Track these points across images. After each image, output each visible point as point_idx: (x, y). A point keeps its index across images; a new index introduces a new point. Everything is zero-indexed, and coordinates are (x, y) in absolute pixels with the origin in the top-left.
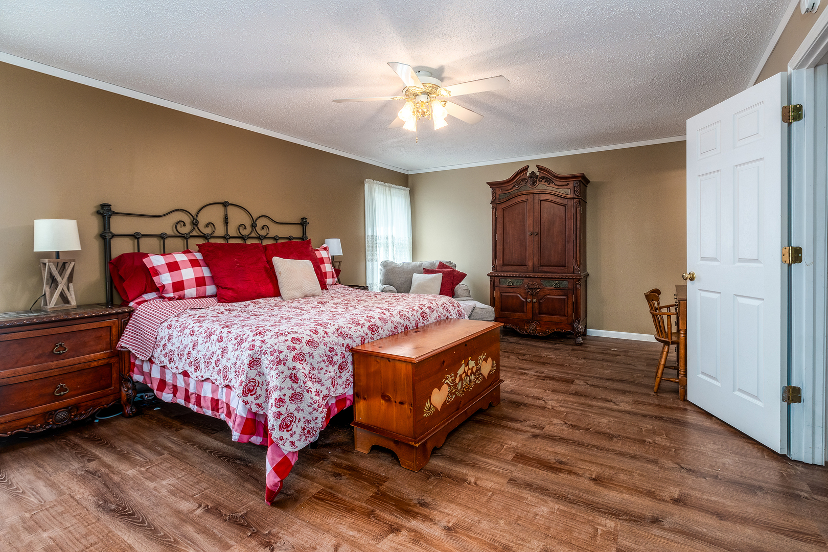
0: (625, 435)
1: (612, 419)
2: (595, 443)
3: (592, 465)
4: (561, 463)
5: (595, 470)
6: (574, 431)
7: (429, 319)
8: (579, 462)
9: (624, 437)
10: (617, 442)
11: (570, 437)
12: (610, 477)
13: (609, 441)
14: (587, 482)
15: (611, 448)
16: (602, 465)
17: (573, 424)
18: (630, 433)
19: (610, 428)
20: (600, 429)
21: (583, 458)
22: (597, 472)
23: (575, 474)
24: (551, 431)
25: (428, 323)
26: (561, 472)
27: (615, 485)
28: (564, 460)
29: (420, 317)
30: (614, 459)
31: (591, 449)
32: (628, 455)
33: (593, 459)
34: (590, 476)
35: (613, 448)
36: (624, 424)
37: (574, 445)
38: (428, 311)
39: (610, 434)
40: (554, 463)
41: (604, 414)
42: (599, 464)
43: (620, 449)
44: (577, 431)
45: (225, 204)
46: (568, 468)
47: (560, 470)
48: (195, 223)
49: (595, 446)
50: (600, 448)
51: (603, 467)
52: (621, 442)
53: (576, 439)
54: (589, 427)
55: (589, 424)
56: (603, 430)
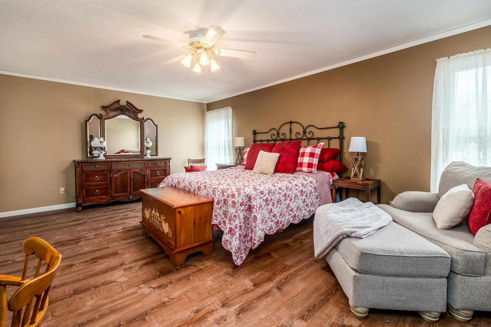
0: (65, 300)
1: (83, 309)
2: (84, 282)
3: (78, 270)
4: (94, 262)
5: (74, 269)
6: (104, 281)
7: (201, 192)
8: (85, 267)
9: (65, 298)
10: (69, 291)
11: (102, 275)
12: (65, 270)
13: (76, 289)
14: (75, 263)
15: (72, 285)
16: (72, 273)
17: (110, 285)
18: (62, 305)
19: (80, 299)
20: (88, 293)
21: (85, 270)
22: (73, 268)
23: (83, 262)
24: (118, 272)
25: (200, 194)
26: (91, 259)
27: (60, 269)
28: (94, 264)
29: (197, 188)
30: (67, 279)
31: (84, 277)
32: (59, 287)
33: (79, 272)
34: (75, 265)
35: (70, 285)
36: (70, 312)
37: (96, 273)
38: (202, 188)
39: (78, 294)
40: (98, 260)
41: (94, 310)
42: (74, 272)
43: (65, 287)
44: (102, 281)
45: (291, 123)
46: (89, 262)
47: (92, 260)
48: (278, 134)
49: (83, 280)
50: (79, 280)
51: (71, 272)
52: (67, 292)
53: (98, 277)
54: (97, 289)
55: (99, 292)
56: (84, 293)
